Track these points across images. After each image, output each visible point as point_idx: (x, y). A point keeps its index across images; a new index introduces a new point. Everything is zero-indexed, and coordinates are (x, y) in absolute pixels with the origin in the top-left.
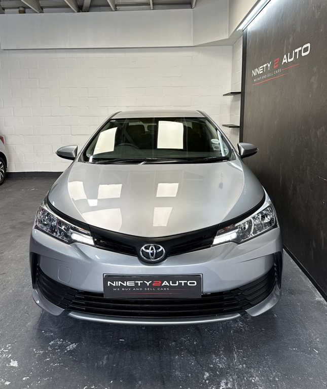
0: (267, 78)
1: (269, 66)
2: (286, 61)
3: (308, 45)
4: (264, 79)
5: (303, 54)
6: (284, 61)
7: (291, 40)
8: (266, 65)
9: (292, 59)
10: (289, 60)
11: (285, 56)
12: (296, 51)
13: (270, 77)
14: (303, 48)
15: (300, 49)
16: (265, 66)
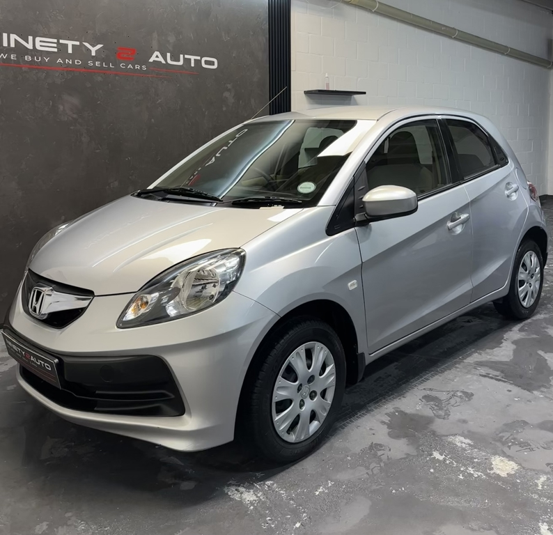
7: (172, 39)
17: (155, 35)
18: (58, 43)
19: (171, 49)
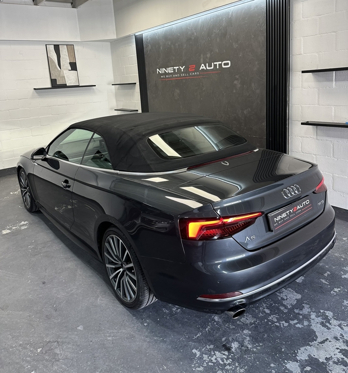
0: (180, 76)
1: (182, 69)
2: (204, 68)
3: (229, 62)
4: (176, 77)
5: (223, 66)
6: (201, 68)
7: (208, 55)
8: (178, 67)
9: (212, 68)
10: (208, 68)
11: (203, 65)
12: (215, 63)
13: (185, 76)
14: (223, 62)
15: (221, 63)
16: (176, 68)
17: (202, 56)
18: (173, 69)
19: (208, 61)
